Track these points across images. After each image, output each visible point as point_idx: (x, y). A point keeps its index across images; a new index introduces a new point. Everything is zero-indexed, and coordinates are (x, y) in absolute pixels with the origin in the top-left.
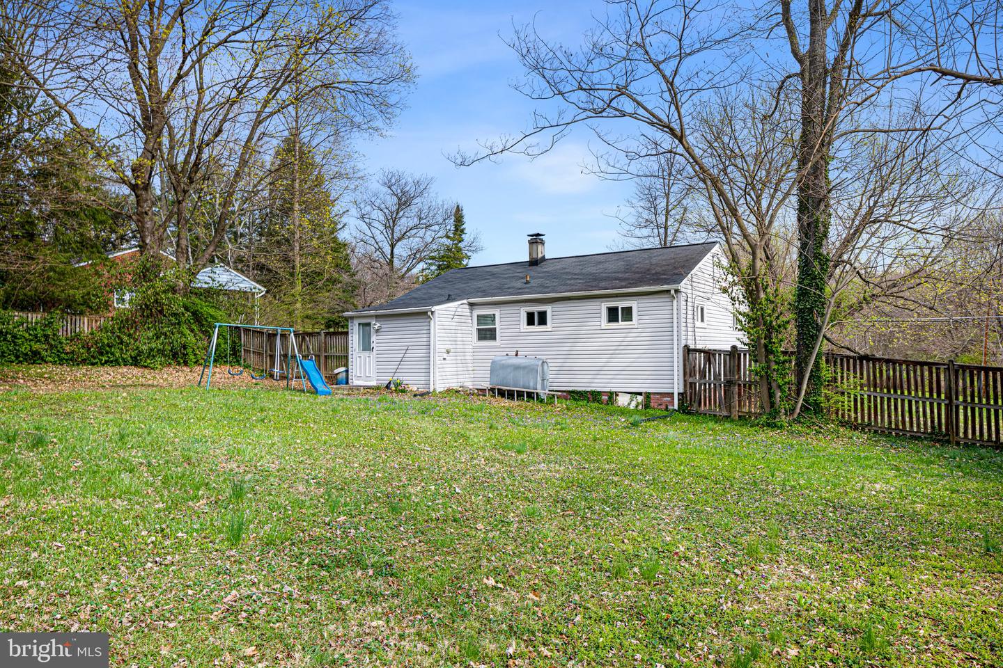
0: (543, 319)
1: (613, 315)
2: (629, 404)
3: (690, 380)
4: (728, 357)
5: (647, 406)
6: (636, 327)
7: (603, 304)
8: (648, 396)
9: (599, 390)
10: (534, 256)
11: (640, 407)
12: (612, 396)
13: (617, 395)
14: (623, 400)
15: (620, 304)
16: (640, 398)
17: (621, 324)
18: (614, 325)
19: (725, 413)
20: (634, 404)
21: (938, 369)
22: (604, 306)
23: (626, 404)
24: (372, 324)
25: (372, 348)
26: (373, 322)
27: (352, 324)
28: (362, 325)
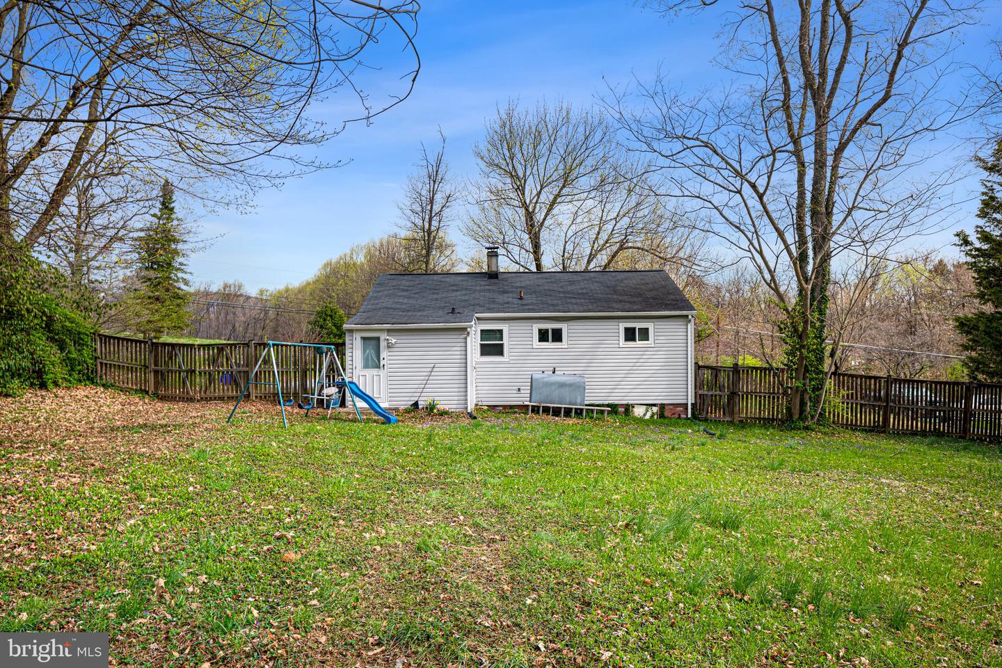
0: (557, 336)
1: (630, 335)
2: (645, 415)
3: (700, 392)
4: (731, 373)
5: (662, 415)
6: (653, 345)
7: (621, 324)
8: (662, 406)
9: (616, 402)
10: (494, 269)
11: (655, 417)
12: (628, 408)
13: (633, 407)
14: (639, 411)
15: (638, 325)
16: (655, 409)
17: (639, 343)
18: (631, 344)
19: (728, 419)
20: (649, 415)
21: (880, 381)
22: (623, 326)
23: (642, 414)
24: (382, 339)
25: (381, 365)
26: (383, 336)
27: (351, 338)
28: (364, 339)
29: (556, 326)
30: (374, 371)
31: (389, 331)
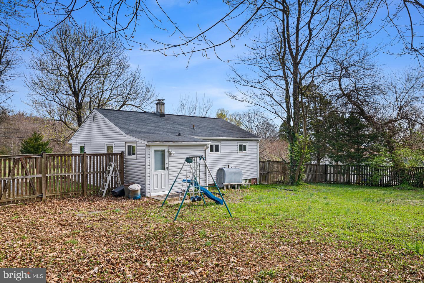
0: (217, 149)
1: (241, 148)
5: (250, 184)
6: (247, 153)
8: (250, 180)
15: (243, 144)
16: (248, 182)
17: (243, 152)
18: (241, 152)
19: (267, 183)
20: (246, 184)
22: (238, 144)
24: (166, 151)
25: (166, 167)
26: (166, 149)
27: (149, 151)
28: (155, 151)
29: (217, 143)
30: (162, 172)
31: (170, 146)
